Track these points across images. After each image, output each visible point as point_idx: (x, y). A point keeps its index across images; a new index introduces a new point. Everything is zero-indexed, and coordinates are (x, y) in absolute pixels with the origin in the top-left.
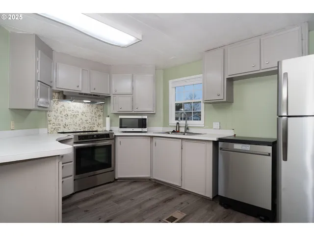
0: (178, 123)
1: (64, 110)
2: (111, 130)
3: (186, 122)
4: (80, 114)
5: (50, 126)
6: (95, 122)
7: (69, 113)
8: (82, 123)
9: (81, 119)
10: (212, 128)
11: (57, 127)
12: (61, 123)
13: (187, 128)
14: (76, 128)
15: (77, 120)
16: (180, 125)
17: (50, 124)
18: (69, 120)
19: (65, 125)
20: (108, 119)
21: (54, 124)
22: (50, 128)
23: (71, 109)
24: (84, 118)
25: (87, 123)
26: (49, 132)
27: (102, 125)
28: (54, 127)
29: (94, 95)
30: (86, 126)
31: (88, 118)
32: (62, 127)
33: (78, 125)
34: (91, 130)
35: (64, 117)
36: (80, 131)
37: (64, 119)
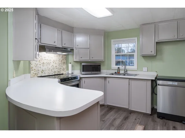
0: (119, 68)
1: (42, 59)
2: (72, 73)
3: (125, 67)
4: (52, 62)
5: (32, 72)
6: (61, 67)
7: (45, 62)
8: (53, 69)
9: (53, 66)
10: (142, 71)
11: (37, 72)
12: (39, 69)
13: (126, 71)
14: (49, 72)
15: (50, 67)
16: (120, 69)
17: (32, 70)
18: (45, 67)
19: (42, 70)
20: (70, 65)
21: (35, 71)
22: (32, 73)
23: (46, 59)
24: (55, 65)
25: (56, 68)
26: (32, 76)
27: (65, 70)
28: (35, 73)
29: (64, 49)
30: (56, 70)
31: (57, 65)
32: (40, 72)
33: (50, 70)
34: (59, 74)
35: (42, 65)
36: (52, 74)
37: (41, 66)
